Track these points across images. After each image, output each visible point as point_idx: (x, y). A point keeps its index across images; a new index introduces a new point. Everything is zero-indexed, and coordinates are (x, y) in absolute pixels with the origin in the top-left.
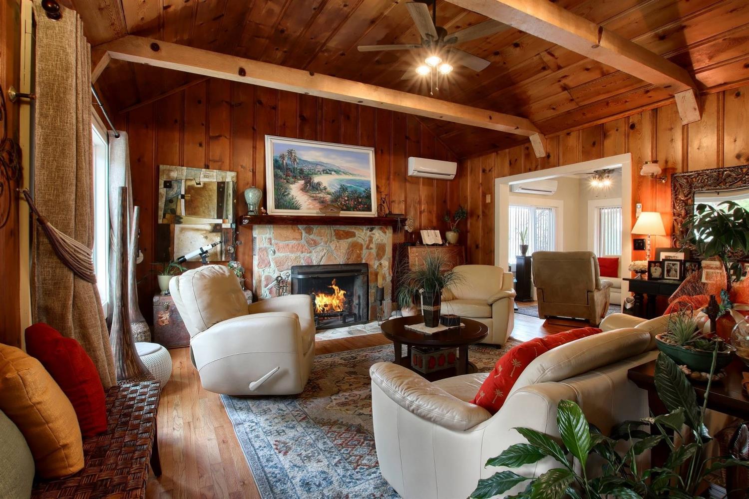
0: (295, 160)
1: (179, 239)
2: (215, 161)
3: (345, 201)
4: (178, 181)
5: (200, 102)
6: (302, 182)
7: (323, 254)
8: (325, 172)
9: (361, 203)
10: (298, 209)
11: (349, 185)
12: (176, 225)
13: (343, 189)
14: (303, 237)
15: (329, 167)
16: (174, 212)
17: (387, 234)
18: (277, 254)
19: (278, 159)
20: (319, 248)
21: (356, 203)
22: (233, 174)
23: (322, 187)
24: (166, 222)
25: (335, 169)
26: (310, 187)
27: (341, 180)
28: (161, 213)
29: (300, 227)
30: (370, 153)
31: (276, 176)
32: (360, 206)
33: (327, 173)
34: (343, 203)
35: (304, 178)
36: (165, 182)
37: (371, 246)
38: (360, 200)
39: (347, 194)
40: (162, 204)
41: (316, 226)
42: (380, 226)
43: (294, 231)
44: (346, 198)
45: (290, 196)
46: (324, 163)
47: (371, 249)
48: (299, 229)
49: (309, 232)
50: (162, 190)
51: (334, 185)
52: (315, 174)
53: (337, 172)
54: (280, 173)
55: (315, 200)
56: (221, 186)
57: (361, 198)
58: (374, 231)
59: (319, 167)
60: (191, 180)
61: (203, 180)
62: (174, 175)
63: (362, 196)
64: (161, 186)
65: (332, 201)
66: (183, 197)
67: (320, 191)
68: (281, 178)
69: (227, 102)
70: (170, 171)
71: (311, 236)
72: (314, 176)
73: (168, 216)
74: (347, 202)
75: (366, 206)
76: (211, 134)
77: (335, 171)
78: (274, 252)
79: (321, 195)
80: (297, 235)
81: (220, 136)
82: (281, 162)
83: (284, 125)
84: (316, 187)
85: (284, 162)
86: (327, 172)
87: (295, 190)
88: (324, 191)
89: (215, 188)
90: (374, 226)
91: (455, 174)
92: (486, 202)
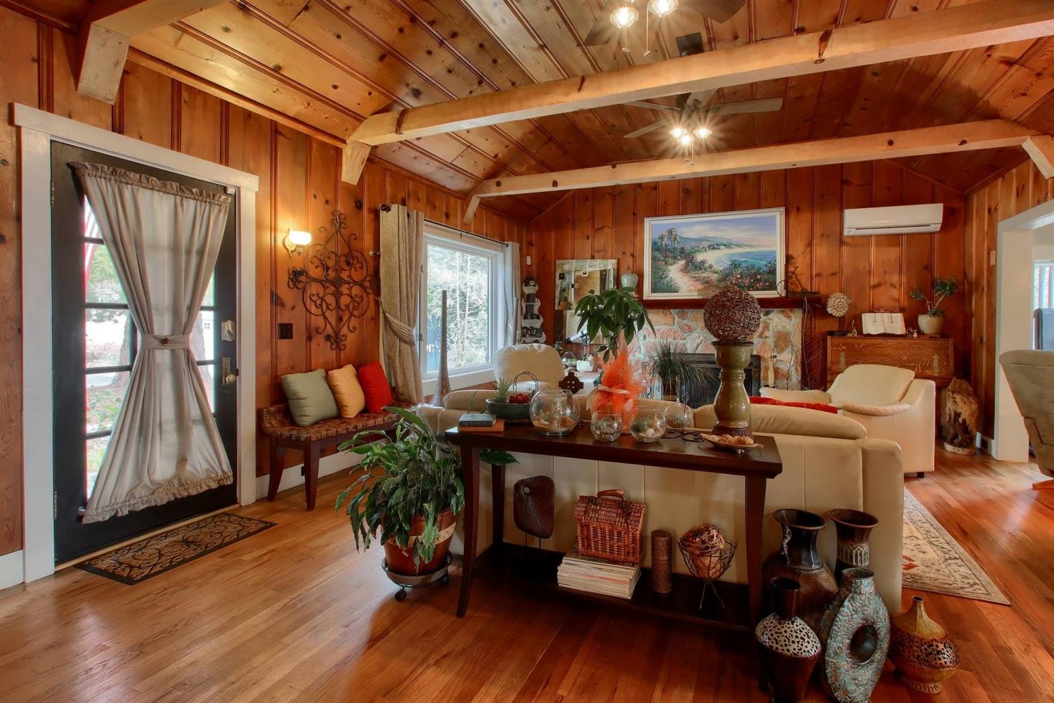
0: (676, 239)
1: (570, 322)
2: (600, 251)
3: (737, 279)
4: (569, 272)
5: (587, 199)
6: (683, 262)
7: (699, 342)
8: (711, 247)
9: (760, 280)
10: (677, 292)
11: (744, 260)
12: (568, 311)
13: (735, 265)
14: (675, 323)
15: (717, 241)
16: (566, 299)
17: (793, 319)
18: (647, 340)
19: (657, 240)
20: (694, 335)
21: (752, 281)
22: (614, 261)
23: (706, 265)
24: (560, 308)
25: (725, 242)
26: (692, 266)
27: (733, 255)
28: (557, 301)
29: (672, 311)
30: (778, 215)
31: (654, 259)
32: (758, 285)
33: (714, 248)
34: (734, 281)
35: (685, 258)
36: (560, 274)
37: (766, 334)
38: (759, 277)
39: (740, 270)
40: (557, 293)
41: (691, 310)
42: (781, 309)
43: (666, 315)
44: (739, 276)
45: (668, 278)
46: (710, 238)
47: (766, 337)
48: (671, 314)
49: (683, 317)
50: (558, 282)
51: (722, 262)
52: (699, 251)
53: (727, 246)
54: (658, 255)
55: (698, 280)
56: (604, 275)
57: (760, 274)
58: (770, 316)
59: (704, 243)
60: (578, 270)
61: (588, 270)
62: (566, 267)
63: (761, 271)
64: (557, 278)
65: (719, 281)
66: (573, 286)
67: (703, 270)
68: (659, 260)
69: (609, 194)
70: (563, 264)
71: (685, 322)
72: (697, 254)
73: (561, 303)
74: (740, 280)
75: (767, 284)
76: (596, 227)
77: (725, 245)
78: (645, 337)
79: (705, 275)
80: (669, 320)
81: (604, 227)
82: (659, 244)
83: (665, 203)
84: (700, 266)
85: (664, 242)
86: (714, 247)
87: (675, 272)
88: (709, 270)
89: (598, 276)
90: (770, 309)
91: (941, 221)
92: (991, 264)
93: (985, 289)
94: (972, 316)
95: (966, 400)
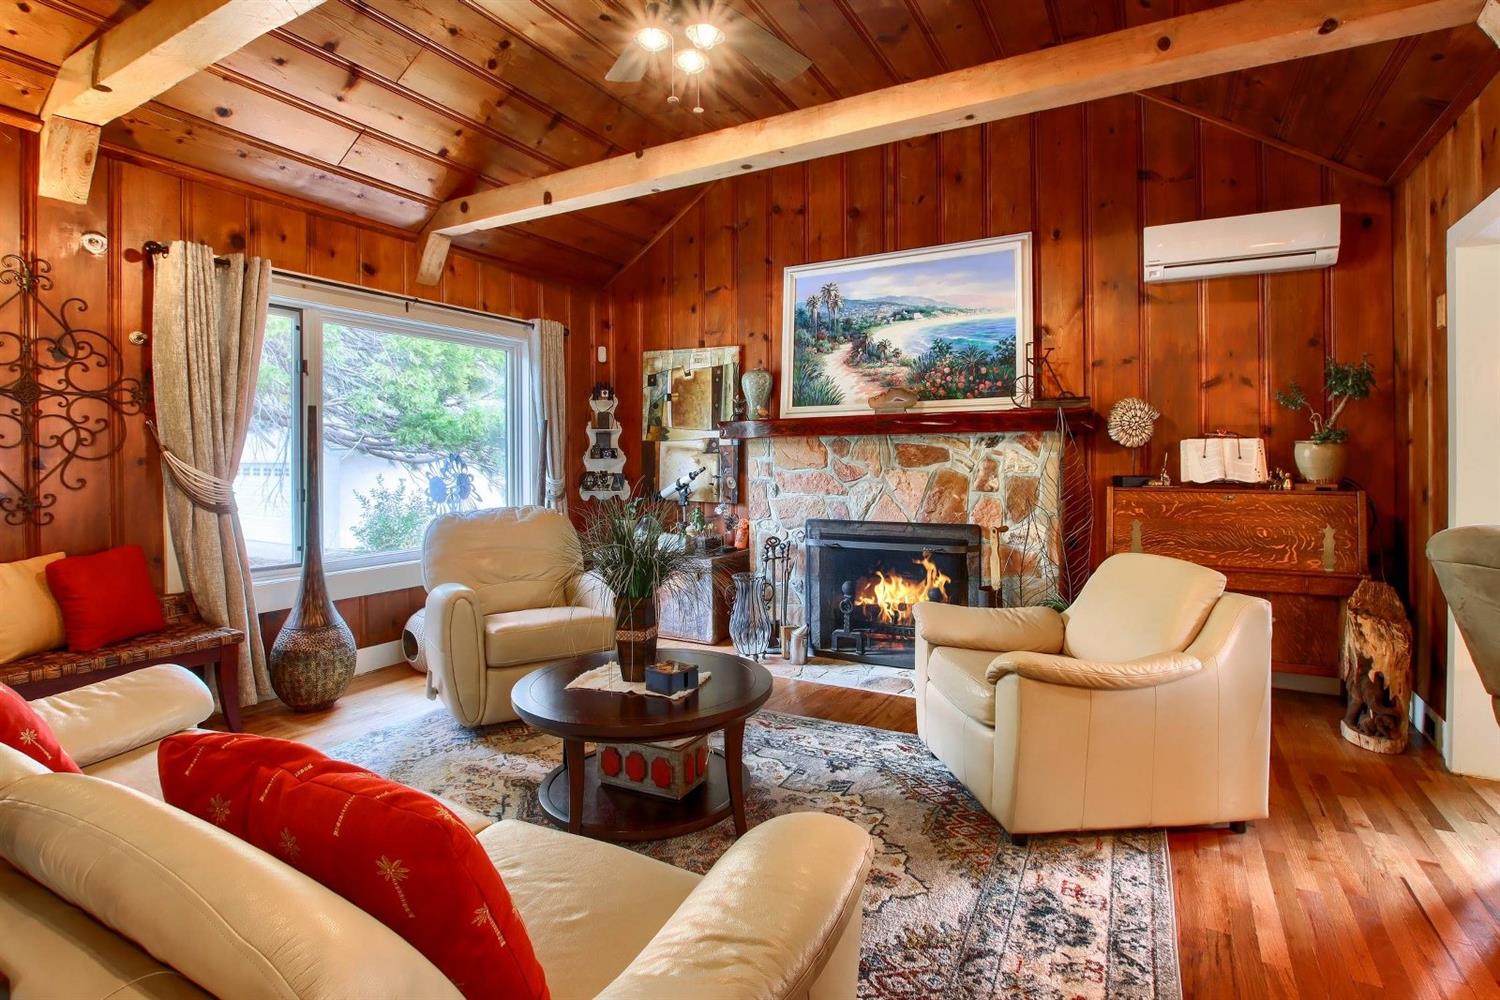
0: (836, 303)
1: (665, 464)
2: (712, 333)
3: (944, 375)
4: (663, 373)
5: (691, 241)
6: (848, 347)
7: (870, 497)
8: (898, 317)
9: (985, 377)
10: (837, 403)
11: (956, 338)
12: (662, 443)
13: (941, 348)
14: (829, 461)
15: (910, 304)
16: (659, 421)
17: (1042, 452)
18: (782, 494)
19: (804, 308)
20: (862, 485)
21: (971, 378)
22: (735, 350)
23: (889, 351)
24: (650, 438)
25: (922, 305)
26: (865, 353)
27: (936, 330)
28: (645, 425)
29: (824, 439)
30: (1016, 248)
31: (799, 342)
32: (982, 386)
33: (903, 318)
34: (938, 381)
35: (852, 338)
36: (650, 377)
37: (992, 483)
38: (984, 370)
39: (949, 358)
40: (646, 412)
41: (856, 438)
42: (1019, 433)
43: (812, 449)
44: (947, 370)
45: (823, 378)
46: (897, 298)
47: (992, 490)
48: (820, 445)
49: (841, 450)
50: (647, 390)
51: (917, 343)
52: (877, 325)
53: (926, 312)
54: (806, 335)
55: (873, 380)
56: (718, 373)
57: (985, 364)
58: (999, 447)
59: (885, 308)
60: (678, 369)
61: (694, 367)
62: (659, 364)
63: (988, 359)
64: (646, 384)
65: (912, 380)
66: (669, 397)
67: (884, 361)
68: (807, 344)
69: (727, 227)
70: (654, 359)
71: (845, 460)
72: (873, 329)
73: (652, 428)
74: (949, 378)
75: (999, 384)
76: (707, 289)
77: (921, 312)
78: (777, 490)
79: (887, 369)
80: (817, 457)
81: (718, 289)
82: (808, 314)
83: (819, 238)
84: (877, 354)
85: (815, 311)
86: (902, 316)
87: (835, 367)
88: (894, 359)
89: (710, 378)
90: (999, 434)
91: (1337, 242)
92: (1438, 325)
93: (1430, 383)
94: (1409, 442)
95: (1383, 630)
